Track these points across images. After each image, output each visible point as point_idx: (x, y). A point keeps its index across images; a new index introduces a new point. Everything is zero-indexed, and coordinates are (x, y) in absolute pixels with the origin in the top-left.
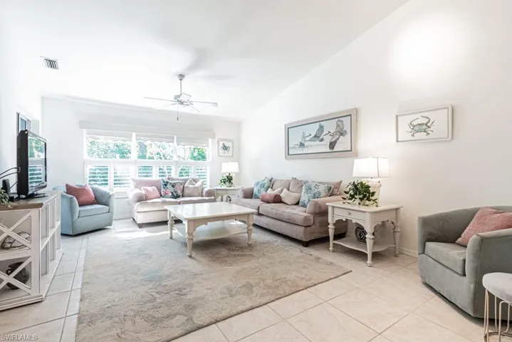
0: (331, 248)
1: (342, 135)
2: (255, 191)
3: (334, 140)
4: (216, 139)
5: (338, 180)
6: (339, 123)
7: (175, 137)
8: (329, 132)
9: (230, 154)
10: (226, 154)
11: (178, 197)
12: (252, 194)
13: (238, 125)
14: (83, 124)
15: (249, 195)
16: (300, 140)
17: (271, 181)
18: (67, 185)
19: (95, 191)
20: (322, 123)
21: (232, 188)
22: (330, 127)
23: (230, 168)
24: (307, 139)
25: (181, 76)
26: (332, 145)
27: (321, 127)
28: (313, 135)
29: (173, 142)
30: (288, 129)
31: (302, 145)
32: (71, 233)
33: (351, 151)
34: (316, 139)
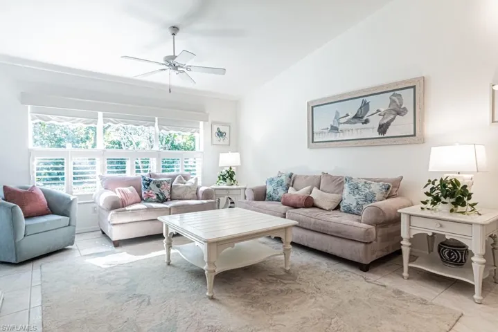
0: (405, 274)
1: (398, 114)
2: (270, 189)
3: (385, 121)
4: (210, 122)
5: (397, 176)
6: (394, 98)
7: (156, 118)
8: (378, 111)
9: (227, 141)
10: (222, 142)
11: (164, 200)
12: (265, 194)
13: (235, 105)
14: (26, 98)
15: (261, 195)
16: (330, 122)
17: (290, 177)
18: (5, 188)
19: (46, 194)
20: (368, 99)
21: (234, 187)
22: (380, 104)
23: (229, 160)
24: (343, 120)
25: (175, 29)
26: (383, 128)
27: (366, 105)
28: (352, 115)
29: (154, 125)
30: (312, 108)
31: (334, 129)
32: (13, 261)
33: (414, 136)
34: (356, 120)
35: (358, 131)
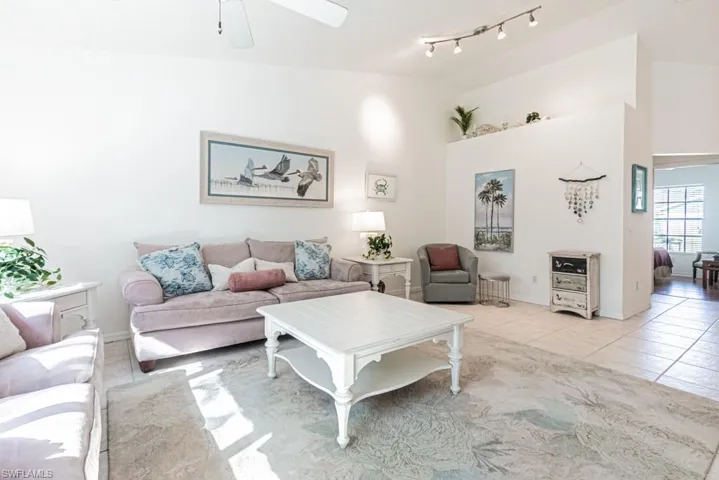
1: (315, 178)
3: (304, 183)
6: (313, 163)
8: (298, 171)
16: (240, 170)
22: (300, 164)
24: (257, 172)
26: (302, 190)
27: (286, 162)
30: (209, 143)
31: (245, 181)
33: (326, 200)
34: (273, 176)
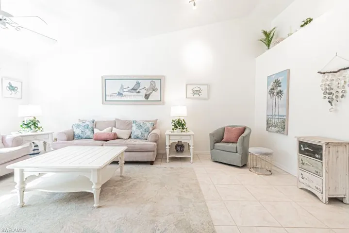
0: (168, 161)
1: (154, 90)
2: (77, 132)
3: (148, 93)
5: (155, 119)
6: (152, 83)
8: (145, 88)
10: (13, 96)
12: (75, 136)
17: (93, 122)
20: (140, 81)
22: (146, 84)
26: (147, 96)
27: (138, 84)
30: (105, 80)
31: (120, 94)
33: (160, 101)
34: (132, 91)
35: (134, 97)
